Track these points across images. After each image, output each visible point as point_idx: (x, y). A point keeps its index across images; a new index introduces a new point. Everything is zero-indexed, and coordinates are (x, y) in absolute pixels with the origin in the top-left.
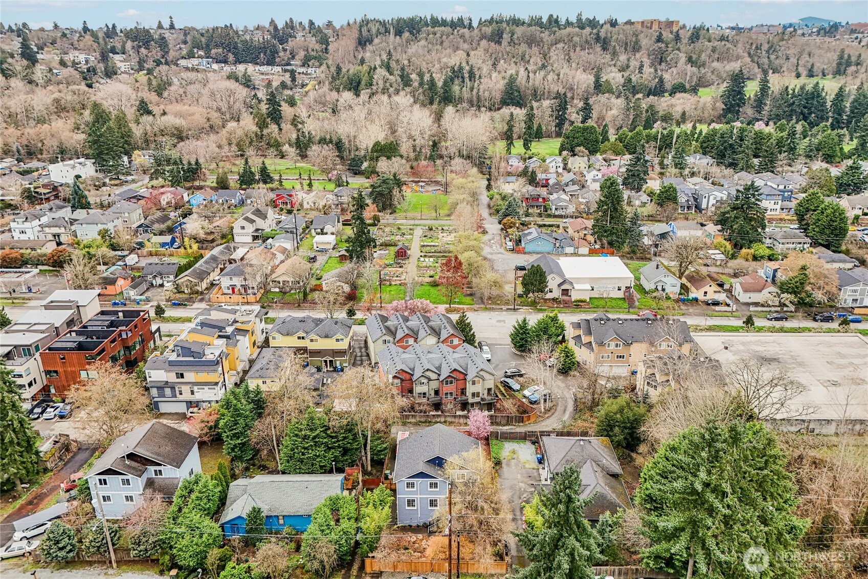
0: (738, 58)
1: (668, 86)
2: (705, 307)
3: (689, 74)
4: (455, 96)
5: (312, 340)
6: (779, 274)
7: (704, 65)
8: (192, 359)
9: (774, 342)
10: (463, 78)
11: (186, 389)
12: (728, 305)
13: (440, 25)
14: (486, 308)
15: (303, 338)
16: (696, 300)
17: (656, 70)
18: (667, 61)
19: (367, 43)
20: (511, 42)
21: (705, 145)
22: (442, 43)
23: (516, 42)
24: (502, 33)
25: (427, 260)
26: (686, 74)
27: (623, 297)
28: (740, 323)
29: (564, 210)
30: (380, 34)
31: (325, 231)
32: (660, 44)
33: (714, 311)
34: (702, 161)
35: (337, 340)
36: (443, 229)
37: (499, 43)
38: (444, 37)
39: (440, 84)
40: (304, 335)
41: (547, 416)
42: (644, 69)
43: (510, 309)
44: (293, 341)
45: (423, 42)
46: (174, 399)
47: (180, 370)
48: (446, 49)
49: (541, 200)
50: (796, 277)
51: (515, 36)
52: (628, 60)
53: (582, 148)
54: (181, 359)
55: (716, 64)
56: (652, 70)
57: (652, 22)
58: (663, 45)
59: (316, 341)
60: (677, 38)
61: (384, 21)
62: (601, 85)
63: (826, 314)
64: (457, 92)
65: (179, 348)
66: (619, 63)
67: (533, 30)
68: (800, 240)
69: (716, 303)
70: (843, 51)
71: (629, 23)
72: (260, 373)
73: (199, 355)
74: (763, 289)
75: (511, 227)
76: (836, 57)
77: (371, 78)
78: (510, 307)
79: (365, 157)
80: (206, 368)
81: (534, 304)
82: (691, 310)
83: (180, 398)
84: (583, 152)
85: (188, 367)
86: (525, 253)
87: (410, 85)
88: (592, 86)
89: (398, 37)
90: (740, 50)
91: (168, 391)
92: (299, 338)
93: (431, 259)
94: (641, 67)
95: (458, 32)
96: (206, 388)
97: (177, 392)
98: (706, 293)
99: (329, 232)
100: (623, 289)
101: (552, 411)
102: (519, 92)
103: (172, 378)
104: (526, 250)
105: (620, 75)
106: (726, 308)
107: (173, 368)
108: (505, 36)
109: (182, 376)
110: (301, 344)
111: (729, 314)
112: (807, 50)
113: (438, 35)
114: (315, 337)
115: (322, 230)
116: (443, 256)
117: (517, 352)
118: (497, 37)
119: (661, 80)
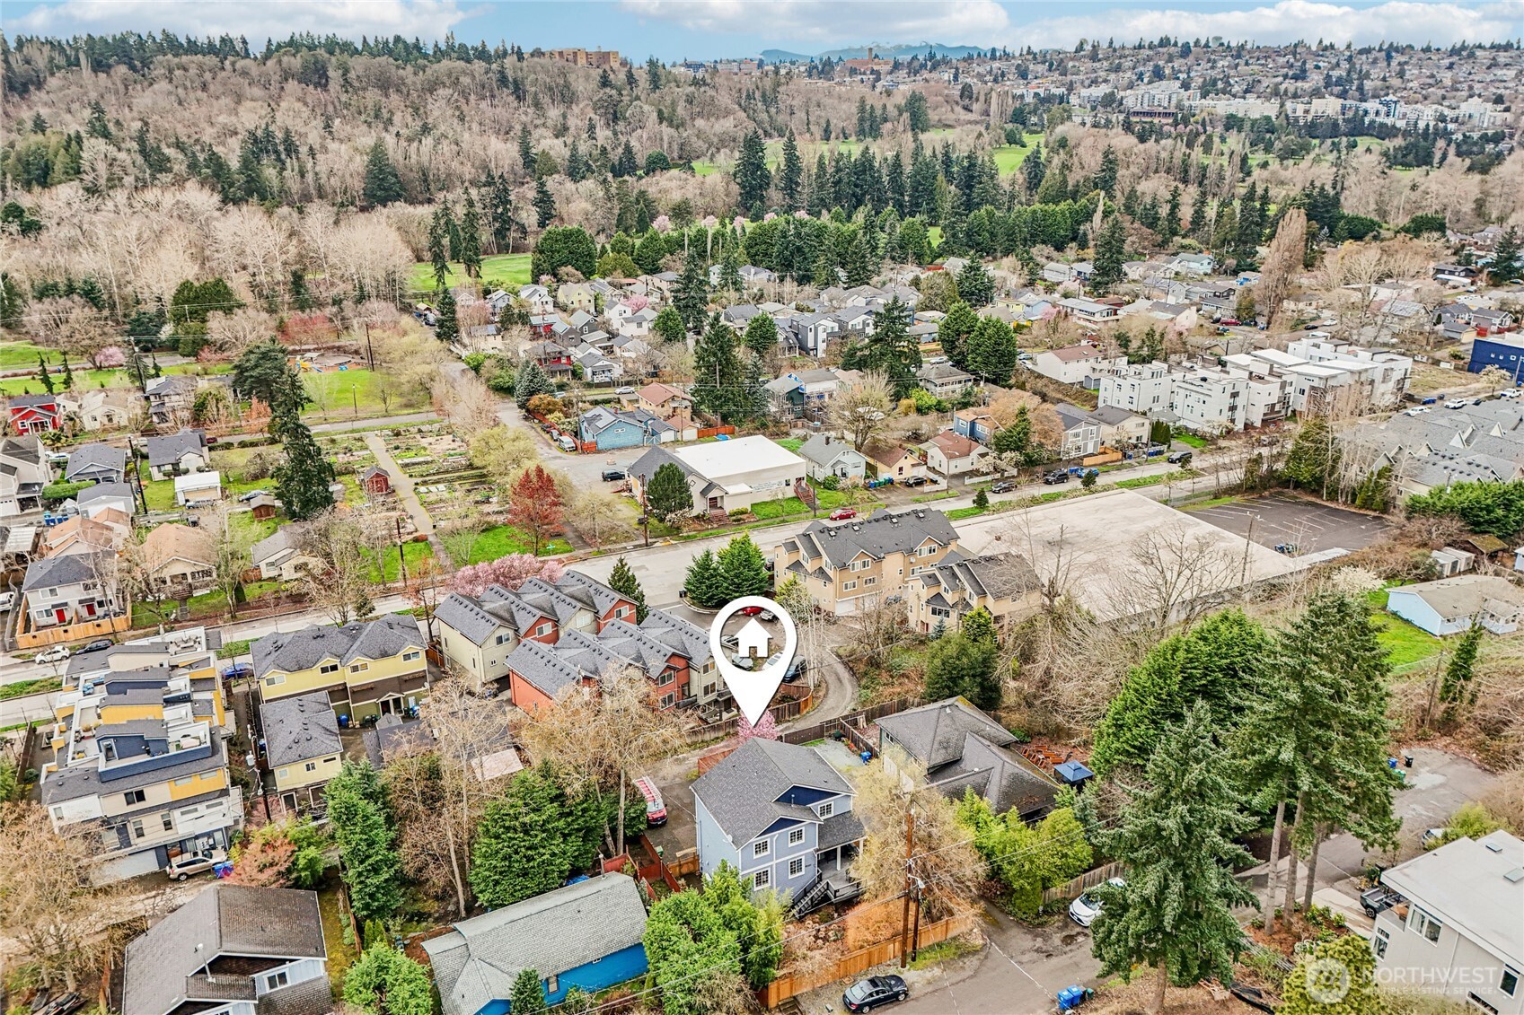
0: (727, 113)
1: (641, 159)
2: (907, 490)
3: (666, 139)
4: (271, 188)
5: (355, 669)
6: (979, 428)
7: (683, 124)
8: (145, 758)
9: (1046, 518)
10: (277, 152)
11: (152, 823)
12: (935, 482)
13: (187, 52)
14: (599, 552)
15: (334, 668)
16: (891, 482)
17: (615, 134)
18: (625, 118)
19: (32, 88)
20: (346, 84)
21: (753, 251)
22: (204, 87)
23: (356, 84)
24: (325, 71)
25: (432, 488)
26: (662, 139)
27: (794, 495)
28: (968, 503)
29: (607, 374)
30: (59, 68)
31: (182, 466)
32: (608, 90)
33: (923, 493)
34: (759, 276)
35: (407, 657)
36: (420, 431)
37: (325, 87)
38: (208, 76)
39: (234, 164)
40: (336, 661)
41: (821, 694)
42: (598, 130)
43: (640, 546)
44: (313, 679)
45: (163, 85)
46: (129, 850)
47: (132, 785)
48: (217, 98)
49: (564, 360)
50: (1016, 426)
51: (352, 75)
52: (564, 116)
53: (570, 269)
54: (117, 764)
55: (700, 123)
56: (609, 133)
57: (575, 54)
58: (614, 92)
59: (365, 667)
60: (631, 80)
61: (59, 42)
62: (534, 161)
63: (1058, 472)
64: (275, 183)
65: (112, 742)
66: (550, 123)
67: (384, 63)
68: (959, 378)
69: (920, 482)
70: (863, 101)
71: (538, 53)
72: (296, 750)
73: (162, 746)
74: (970, 451)
75: (550, 412)
76: (854, 110)
77: (76, 158)
78: (637, 543)
79: (161, 314)
80: (194, 767)
81: (674, 531)
82: (893, 498)
83: (140, 843)
84: (573, 276)
85: (151, 775)
86: (599, 452)
87: (170, 170)
88: (520, 161)
89: (102, 76)
90: (724, 99)
91: (111, 838)
92: (324, 670)
93: (441, 486)
94: (592, 128)
95: (233, 64)
96: (201, 807)
97: (132, 835)
98: (901, 469)
99: (193, 468)
100: (793, 482)
101: (824, 685)
102: (396, 176)
103: (116, 805)
104: (600, 446)
105: (559, 142)
106: (935, 487)
107: (115, 785)
108: (331, 73)
109: (140, 796)
110: (332, 679)
111: (944, 494)
112: (814, 99)
113: (193, 71)
114: (358, 660)
115: (176, 465)
116: (459, 478)
117: (701, 611)
118: (316, 75)
119: (628, 149)
